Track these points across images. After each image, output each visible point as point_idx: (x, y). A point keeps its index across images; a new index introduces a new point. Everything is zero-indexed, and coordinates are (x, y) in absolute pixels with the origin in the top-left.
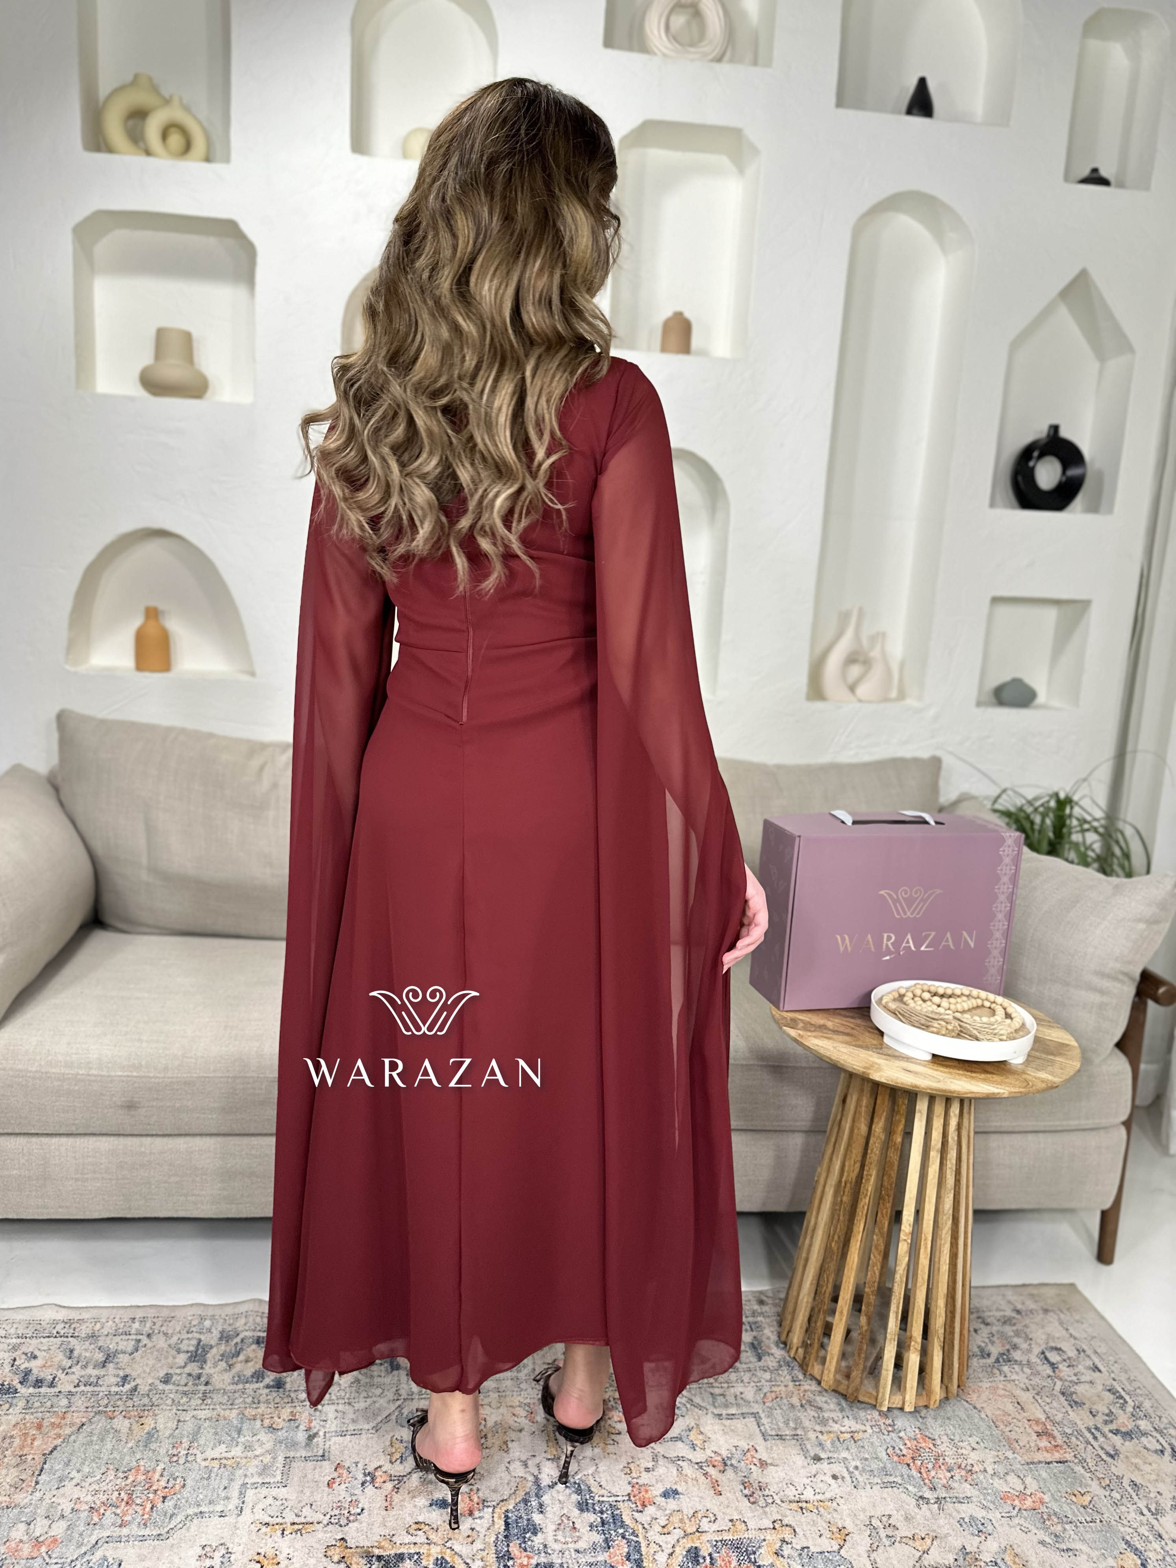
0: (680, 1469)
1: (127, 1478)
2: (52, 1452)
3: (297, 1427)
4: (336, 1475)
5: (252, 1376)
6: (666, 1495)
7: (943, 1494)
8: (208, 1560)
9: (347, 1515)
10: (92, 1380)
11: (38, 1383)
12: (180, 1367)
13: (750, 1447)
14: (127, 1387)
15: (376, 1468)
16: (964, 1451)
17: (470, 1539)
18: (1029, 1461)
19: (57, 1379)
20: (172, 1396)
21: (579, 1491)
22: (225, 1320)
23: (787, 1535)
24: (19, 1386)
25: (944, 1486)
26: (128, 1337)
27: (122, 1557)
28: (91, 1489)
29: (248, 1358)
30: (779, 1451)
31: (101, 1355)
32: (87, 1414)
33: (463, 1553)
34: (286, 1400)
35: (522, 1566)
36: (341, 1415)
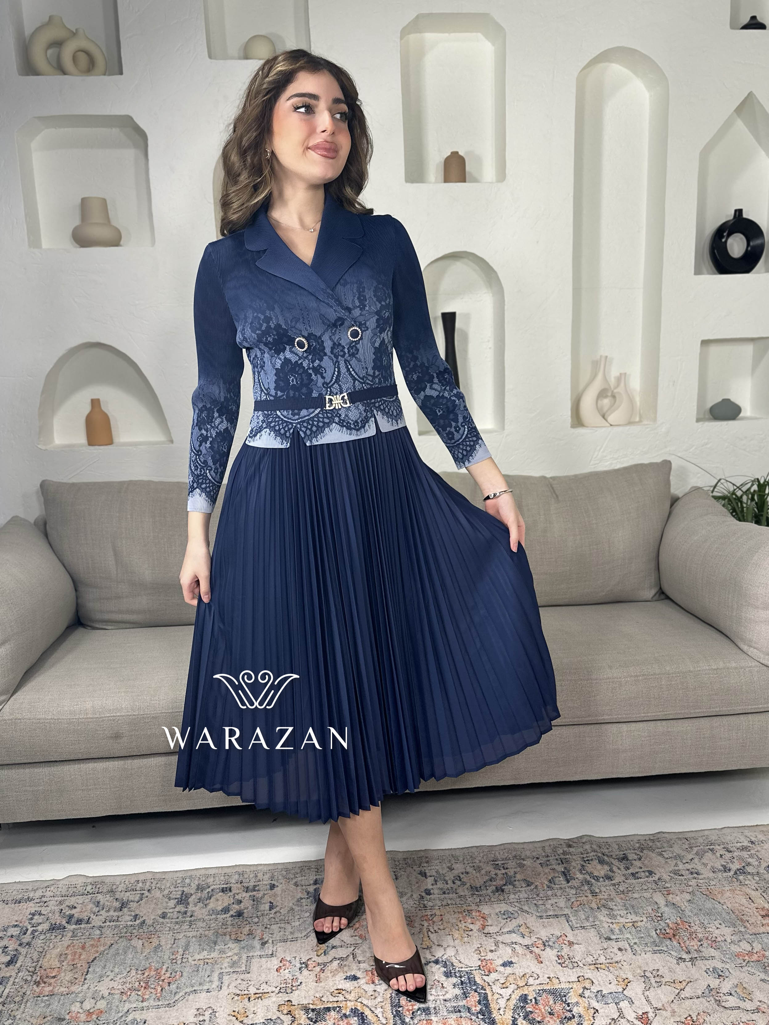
0: (514, 950)
1: (144, 974)
2: (93, 961)
3: (254, 938)
4: (281, 965)
5: (221, 910)
6: (504, 965)
7: (695, 955)
8: (201, 1017)
9: (291, 987)
10: (114, 918)
11: (79, 922)
12: (172, 908)
13: (562, 934)
14: (138, 922)
15: (308, 960)
16: (710, 929)
17: (373, 997)
18: (756, 932)
19: (91, 919)
20: (169, 925)
21: (445, 966)
22: (200, 878)
23: (588, 985)
24: (66, 925)
25: (696, 950)
26: (135, 892)
27: (145, 1018)
28: (121, 981)
29: (217, 900)
30: (580, 935)
31: (118, 903)
32: (114, 939)
33: (369, 1005)
34: (245, 923)
35: (408, 1010)
36: (283, 930)
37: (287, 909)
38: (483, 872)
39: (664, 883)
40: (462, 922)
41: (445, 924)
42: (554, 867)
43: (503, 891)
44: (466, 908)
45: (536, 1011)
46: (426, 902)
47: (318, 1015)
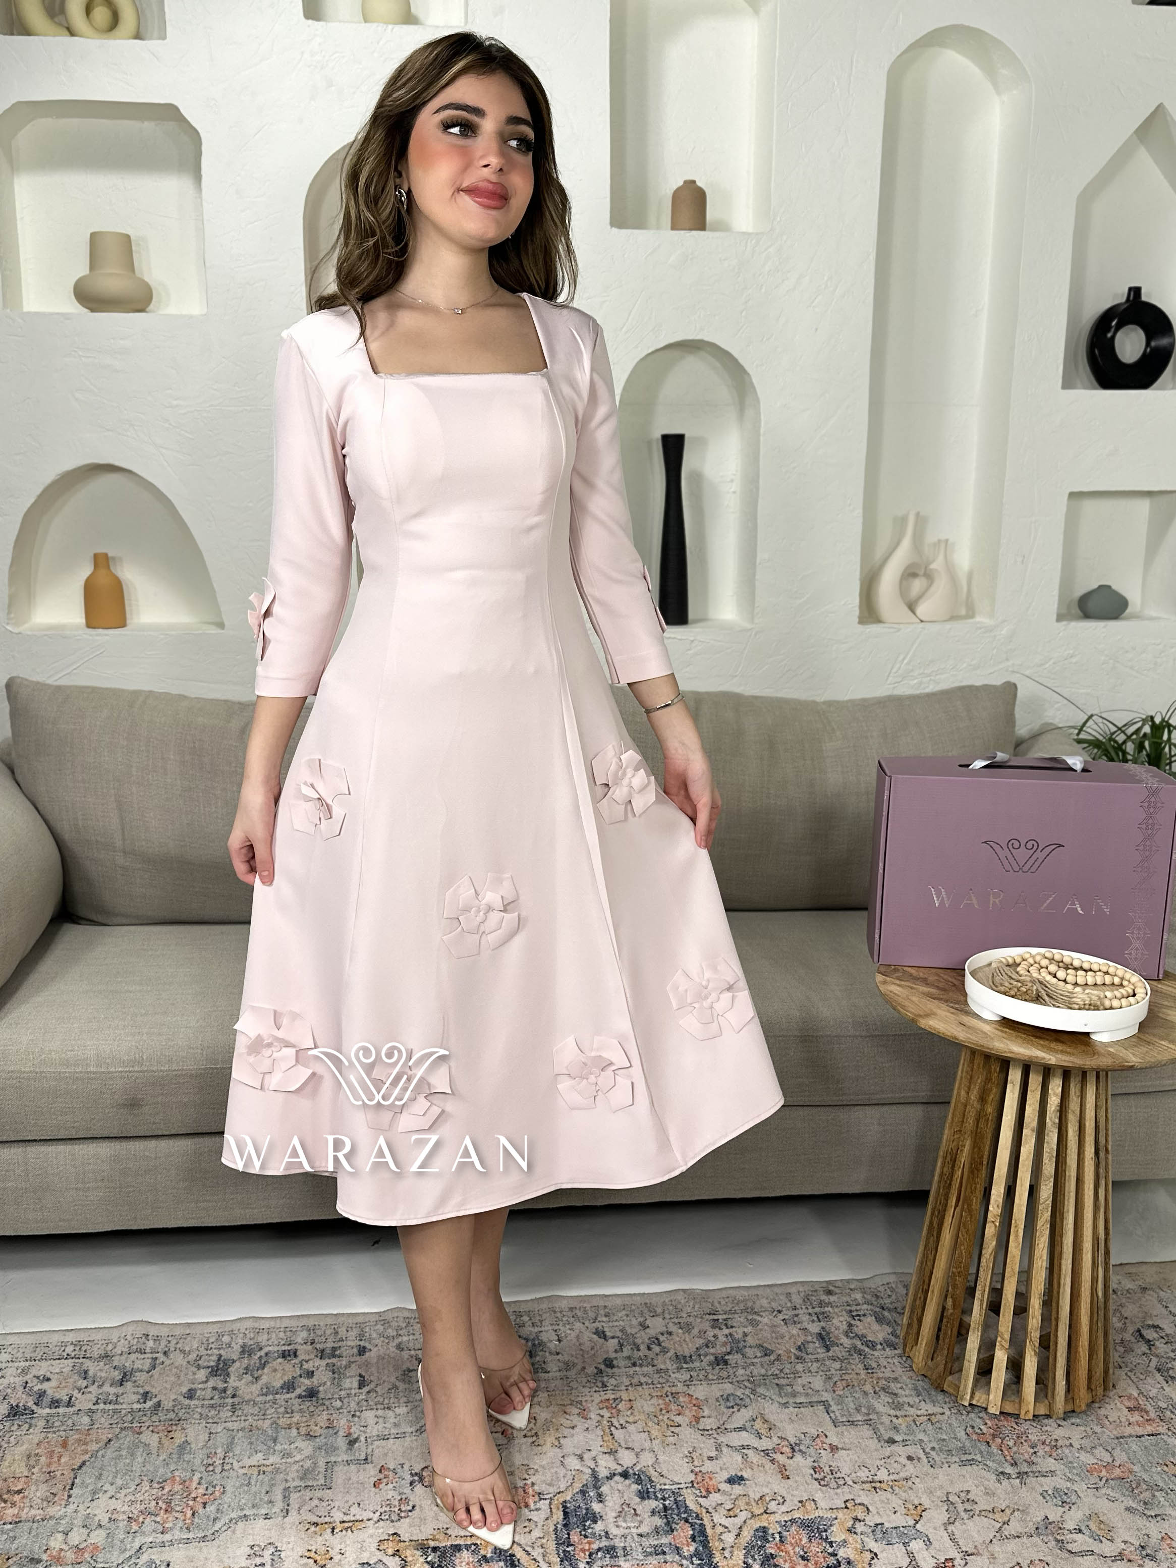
0: (745, 1457)
1: (163, 1488)
2: (80, 1467)
3: (336, 1433)
4: (381, 1476)
5: (282, 1388)
6: (731, 1481)
7: (1024, 1468)
8: (258, 1558)
9: (398, 1512)
10: (111, 1398)
11: (55, 1403)
12: (202, 1383)
13: (819, 1433)
15: (423, 1469)
16: (1049, 1428)
17: (527, 1530)
18: (1119, 1435)
19: (73, 1399)
20: (199, 1410)
21: (639, 1481)
22: (245, 1334)
23: (860, 1513)
24: (34, 1407)
25: (1025, 1461)
26: (143, 1356)
27: (169, 1559)
28: (127, 1500)
29: (275, 1370)
30: (850, 1435)
31: (117, 1373)
32: (112, 1431)
33: (522, 1542)
34: (321, 1408)
35: (583, 1550)
36: (381, 1420)
37: (387, 1386)
38: (695, 1331)
40: (664, 1412)
41: (636, 1412)
42: (805, 1325)
43: (726, 1363)
44: (669, 1389)
45: (781, 1553)
46: (605, 1379)
47: (443, 1556)
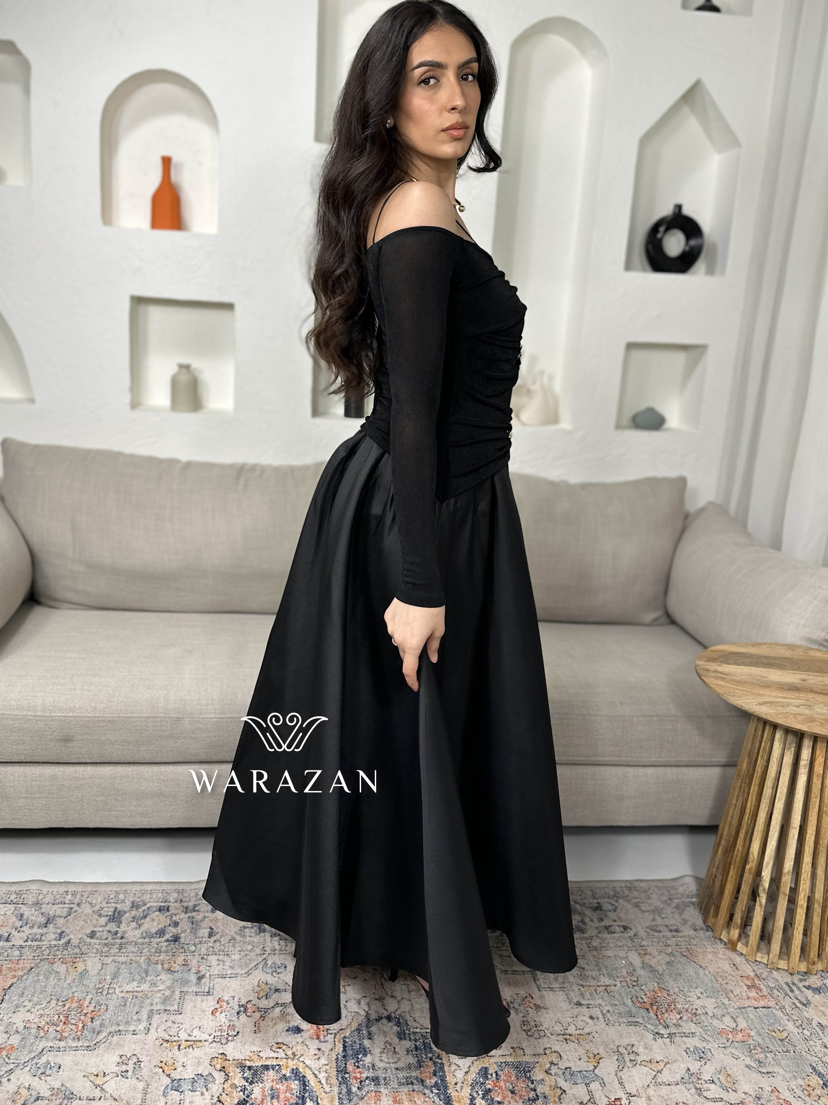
1: (64, 1005)
2: (9, 988)
3: (189, 970)
4: (218, 1006)
5: (156, 933)
7: (673, 1030)
8: (124, 1066)
9: (226, 1036)
10: (37, 936)
12: (102, 926)
13: (529, 994)
14: (63, 941)
15: (248, 1002)
16: (690, 999)
17: (317, 1057)
18: (741, 1006)
19: (11, 936)
20: (96, 947)
21: (398, 1024)
22: (135, 894)
23: (554, 1058)
25: (674, 1025)
26: (62, 906)
27: (61, 1061)
28: (39, 1013)
29: (153, 920)
30: (549, 998)
31: (43, 918)
32: (33, 961)
33: (313, 1066)
34: (180, 950)
35: (356, 1078)
36: (221, 963)
37: (228, 938)
39: (640, 940)
45: (496, 1088)
47: (255, 1074)
